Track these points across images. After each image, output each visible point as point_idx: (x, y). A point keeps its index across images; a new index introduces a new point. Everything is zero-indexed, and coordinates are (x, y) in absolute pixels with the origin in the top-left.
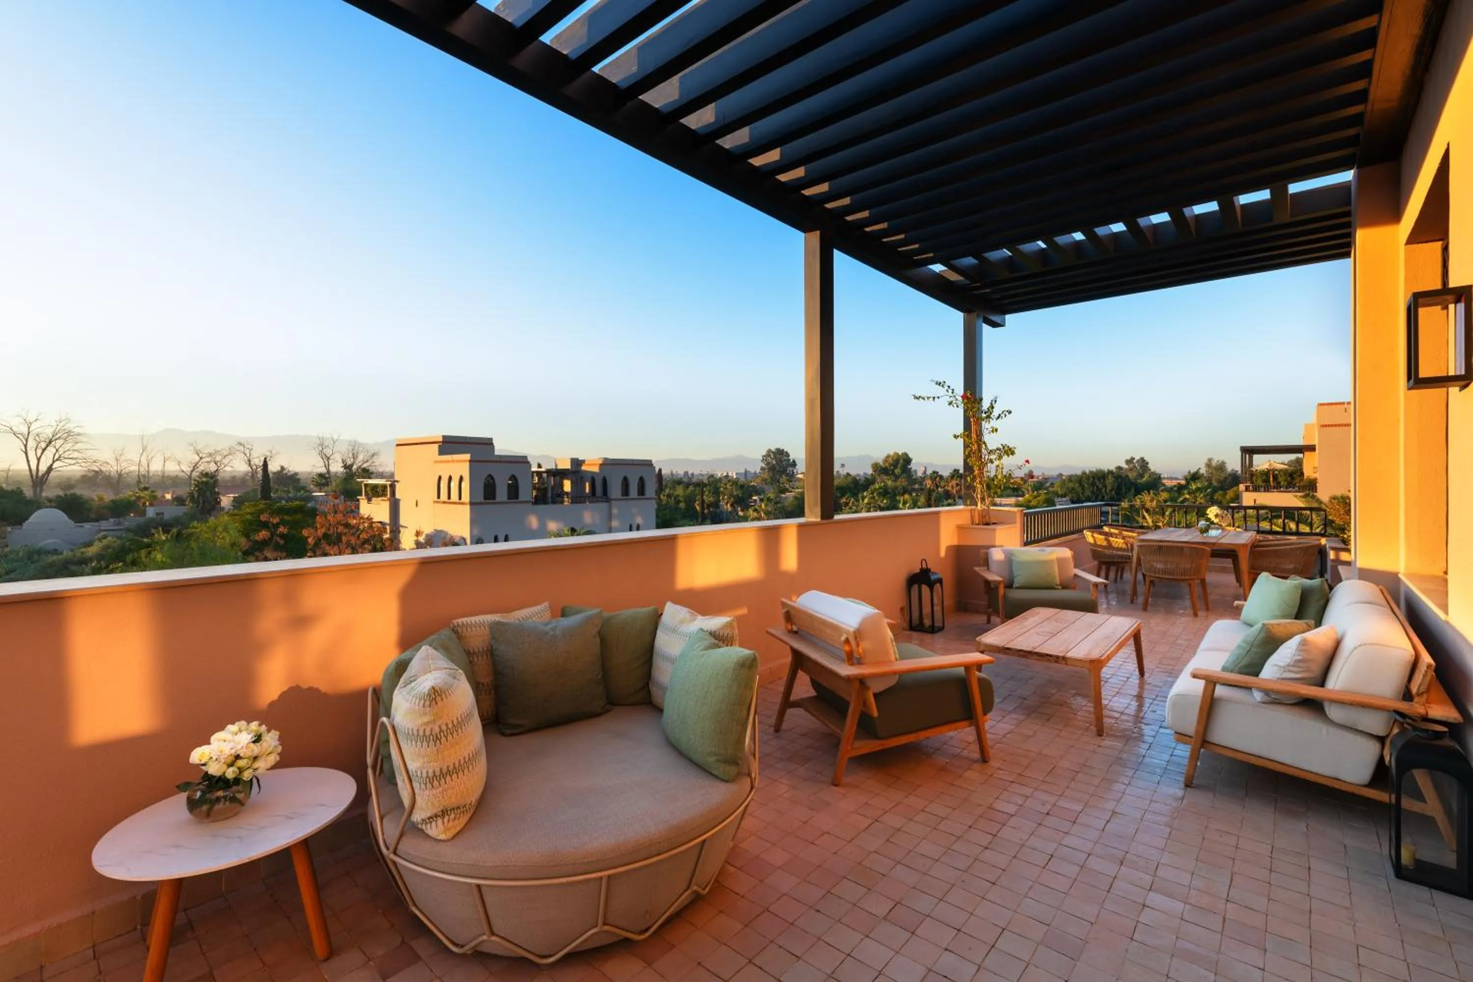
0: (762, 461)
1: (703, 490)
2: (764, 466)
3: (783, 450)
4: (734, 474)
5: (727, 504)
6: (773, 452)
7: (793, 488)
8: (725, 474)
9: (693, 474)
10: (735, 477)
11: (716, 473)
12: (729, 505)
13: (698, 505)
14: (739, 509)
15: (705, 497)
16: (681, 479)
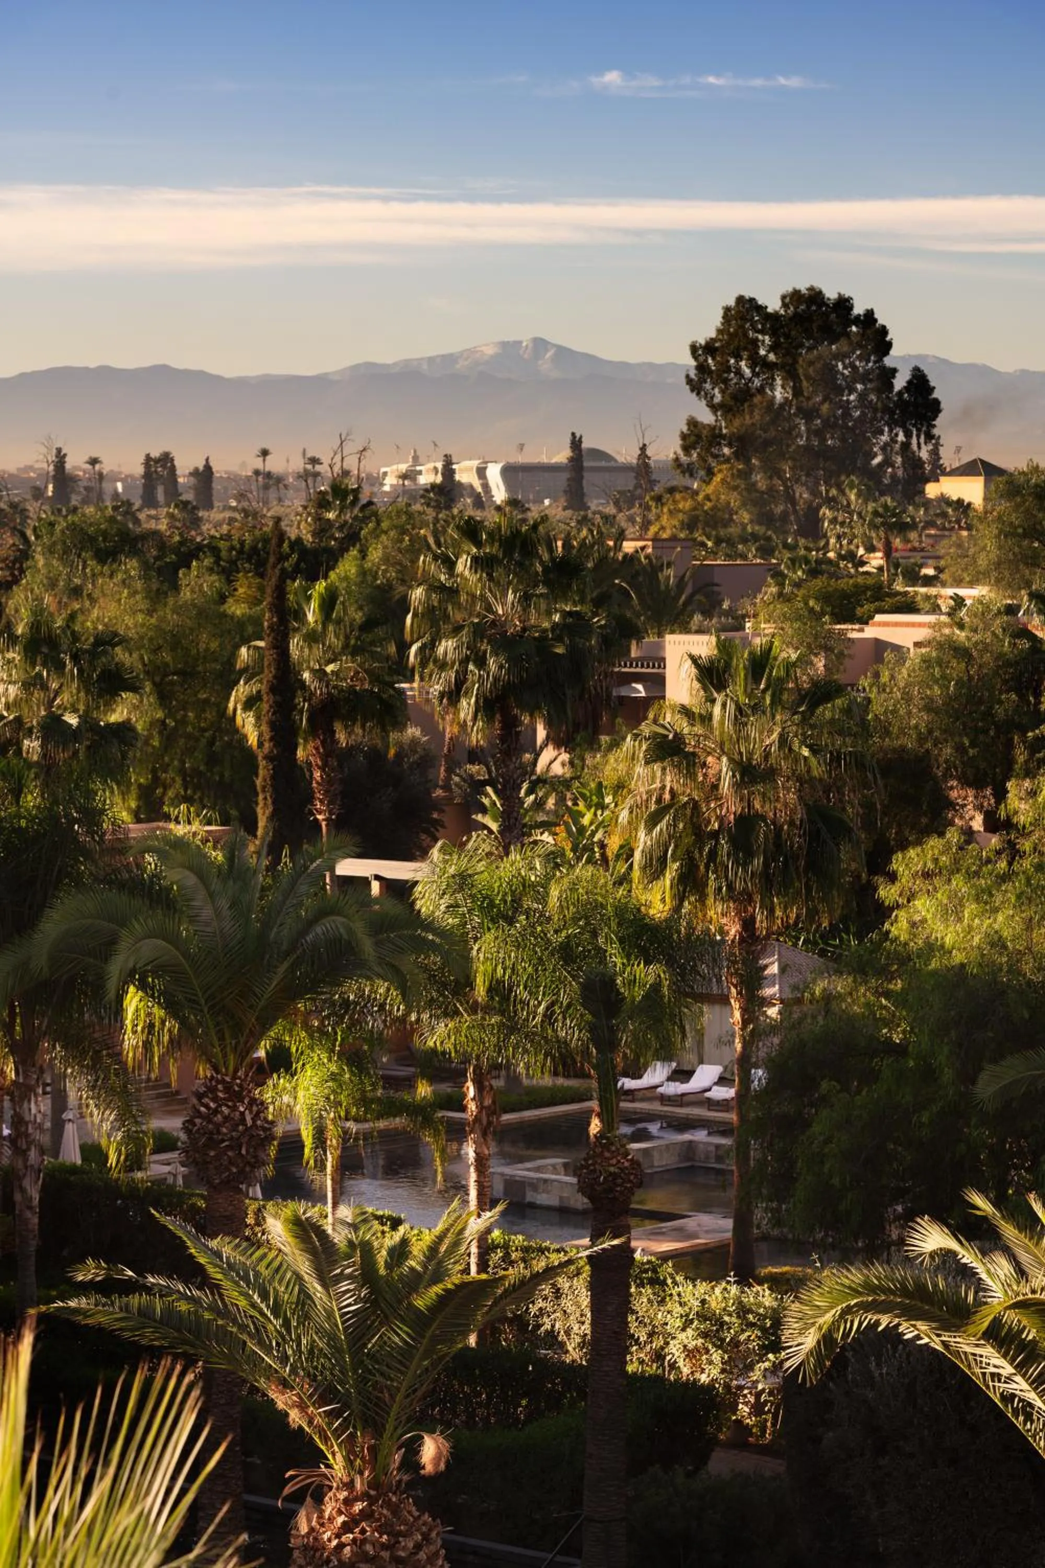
0: (695, 386)
1: (280, 593)
2: (706, 417)
3: (844, 304)
4: (494, 473)
5: (453, 695)
6: (772, 321)
7: (913, 577)
8: (428, 477)
9: (205, 475)
10: (500, 494)
11: (369, 466)
12: (466, 707)
13: (250, 703)
14: (541, 733)
15: (295, 645)
16: (124, 506)
